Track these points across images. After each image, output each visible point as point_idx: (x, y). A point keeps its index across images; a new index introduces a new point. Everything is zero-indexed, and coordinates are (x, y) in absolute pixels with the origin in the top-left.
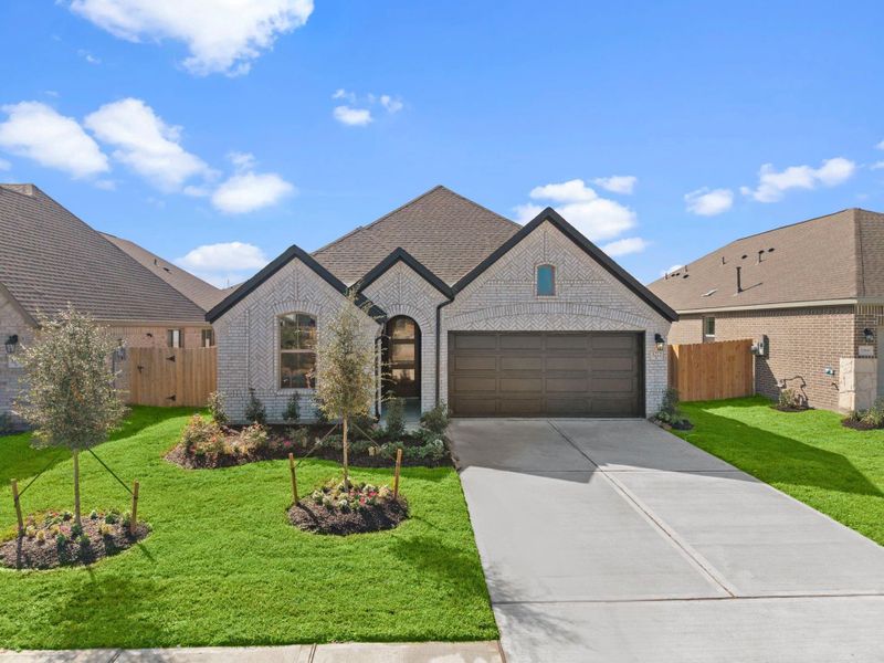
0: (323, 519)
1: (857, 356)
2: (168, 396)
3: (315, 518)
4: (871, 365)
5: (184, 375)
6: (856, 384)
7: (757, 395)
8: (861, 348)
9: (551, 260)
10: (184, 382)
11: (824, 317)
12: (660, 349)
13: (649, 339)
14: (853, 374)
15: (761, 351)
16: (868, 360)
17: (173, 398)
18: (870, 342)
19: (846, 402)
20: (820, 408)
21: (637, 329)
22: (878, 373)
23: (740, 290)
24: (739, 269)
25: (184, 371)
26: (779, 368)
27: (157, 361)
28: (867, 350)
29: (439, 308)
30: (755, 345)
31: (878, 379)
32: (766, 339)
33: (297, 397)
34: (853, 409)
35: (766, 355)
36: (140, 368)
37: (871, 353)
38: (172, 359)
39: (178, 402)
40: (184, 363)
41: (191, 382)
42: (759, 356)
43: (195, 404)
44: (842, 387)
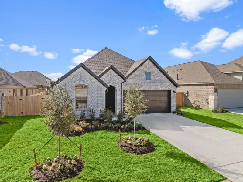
0: (137, 149)
1: (214, 96)
2: (20, 112)
3: (134, 150)
4: (216, 98)
5: (26, 105)
6: (214, 103)
7: (185, 106)
8: (215, 94)
9: (150, 70)
10: (26, 107)
11: (205, 87)
12: (175, 95)
13: (172, 92)
14: (213, 100)
15: (186, 95)
16: (216, 97)
17: (22, 113)
18: (217, 93)
19: (211, 107)
20: (203, 108)
21: (169, 89)
22: (218, 100)
23: (178, 80)
24: (178, 74)
25: (26, 103)
26: (191, 99)
27: (16, 100)
28: (216, 94)
29: (122, 83)
30: (185, 93)
31: (218, 101)
32: (188, 92)
33: (84, 111)
34: (213, 108)
35: (188, 96)
36: (9, 103)
37: (217, 95)
38: (22, 100)
39: (24, 114)
40: (26, 101)
41: (29, 107)
42: (185, 96)
43: (30, 115)
44: (210, 103)
